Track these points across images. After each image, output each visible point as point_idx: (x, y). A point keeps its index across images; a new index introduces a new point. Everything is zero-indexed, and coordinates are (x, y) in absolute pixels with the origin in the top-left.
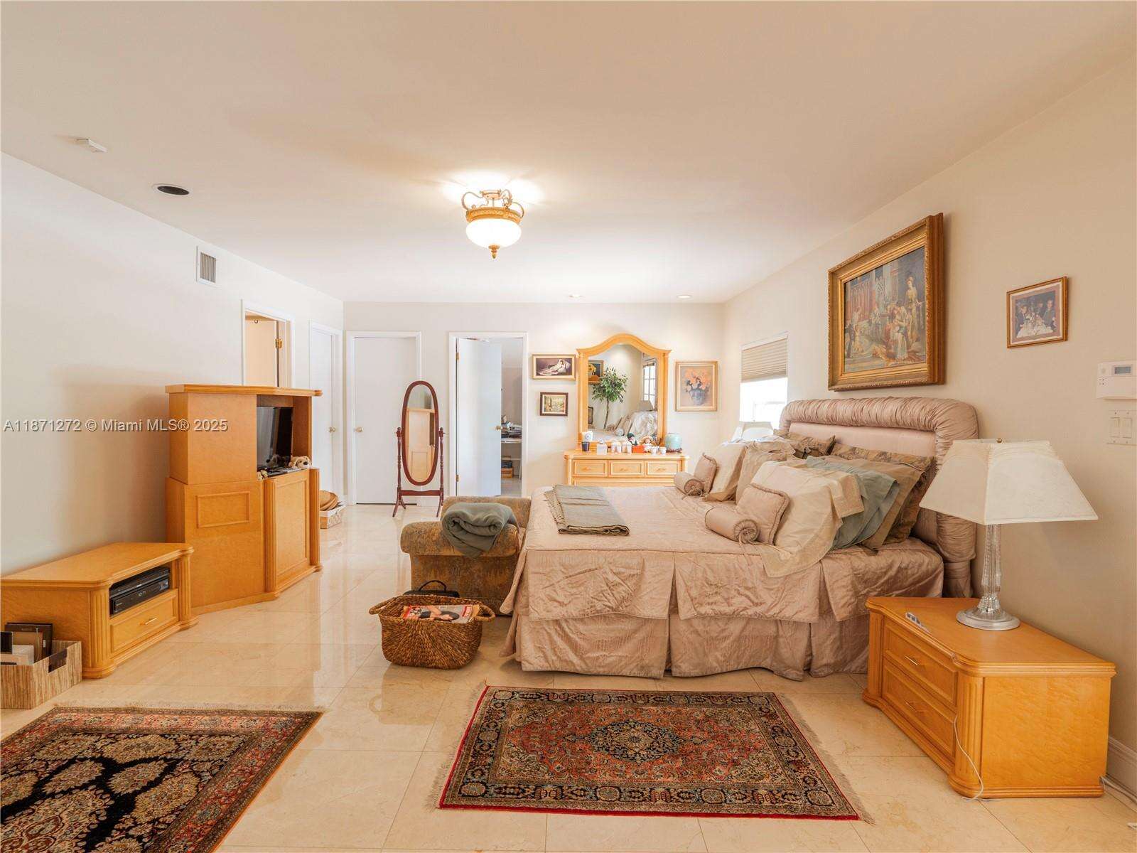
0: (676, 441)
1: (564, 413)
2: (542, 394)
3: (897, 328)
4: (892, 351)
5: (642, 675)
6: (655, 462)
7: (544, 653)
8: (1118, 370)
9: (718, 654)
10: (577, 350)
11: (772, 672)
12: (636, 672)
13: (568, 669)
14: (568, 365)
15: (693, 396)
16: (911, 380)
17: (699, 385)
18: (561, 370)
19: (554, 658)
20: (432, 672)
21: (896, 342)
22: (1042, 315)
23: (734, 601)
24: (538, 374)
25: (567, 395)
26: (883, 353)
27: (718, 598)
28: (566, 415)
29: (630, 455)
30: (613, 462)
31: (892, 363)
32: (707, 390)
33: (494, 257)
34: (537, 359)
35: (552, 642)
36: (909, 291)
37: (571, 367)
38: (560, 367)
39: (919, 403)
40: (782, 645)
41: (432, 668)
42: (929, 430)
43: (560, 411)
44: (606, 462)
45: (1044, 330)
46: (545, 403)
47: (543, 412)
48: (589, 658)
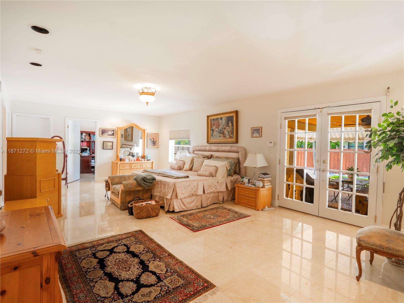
0: (149, 157)
1: (112, 148)
2: (104, 142)
3: (226, 131)
4: (225, 136)
5: (197, 208)
6: (145, 163)
7: (179, 207)
8: (270, 143)
9: (209, 201)
10: (117, 127)
11: (217, 203)
12: (196, 208)
13: (183, 210)
14: (113, 132)
15: (152, 143)
16: (232, 142)
17: (154, 140)
18: (110, 134)
19: (180, 208)
20: (152, 218)
21: (226, 134)
22: (257, 132)
23: (213, 189)
24: (102, 135)
25: (113, 142)
26: (222, 136)
27: (210, 189)
28: (112, 149)
29: (136, 162)
30: (132, 164)
31: (225, 138)
32: (155, 142)
33: (147, 105)
34: (102, 130)
35: (180, 204)
36: (230, 124)
37: (114, 133)
38: (110, 133)
39: (235, 147)
40: (219, 197)
41: (152, 217)
42: (237, 152)
43: (110, 148)
44: (130, 164)
45: (258, 135)
46: (105, 145)
47: (104, 148)
48: (187, 207)
